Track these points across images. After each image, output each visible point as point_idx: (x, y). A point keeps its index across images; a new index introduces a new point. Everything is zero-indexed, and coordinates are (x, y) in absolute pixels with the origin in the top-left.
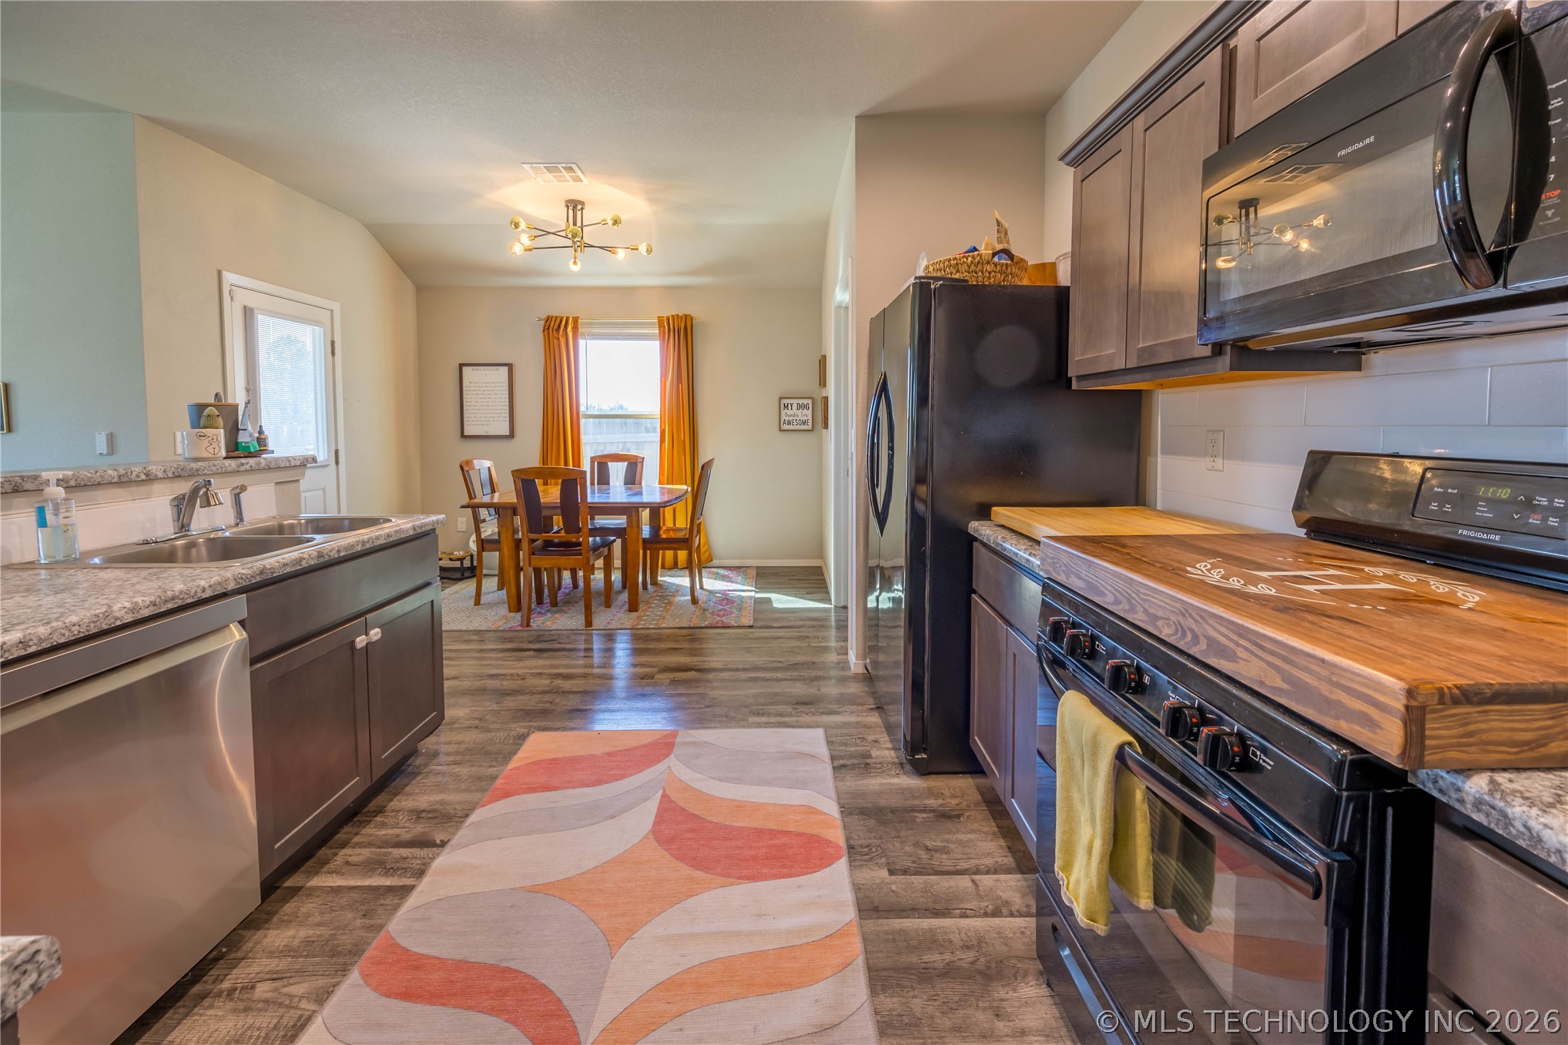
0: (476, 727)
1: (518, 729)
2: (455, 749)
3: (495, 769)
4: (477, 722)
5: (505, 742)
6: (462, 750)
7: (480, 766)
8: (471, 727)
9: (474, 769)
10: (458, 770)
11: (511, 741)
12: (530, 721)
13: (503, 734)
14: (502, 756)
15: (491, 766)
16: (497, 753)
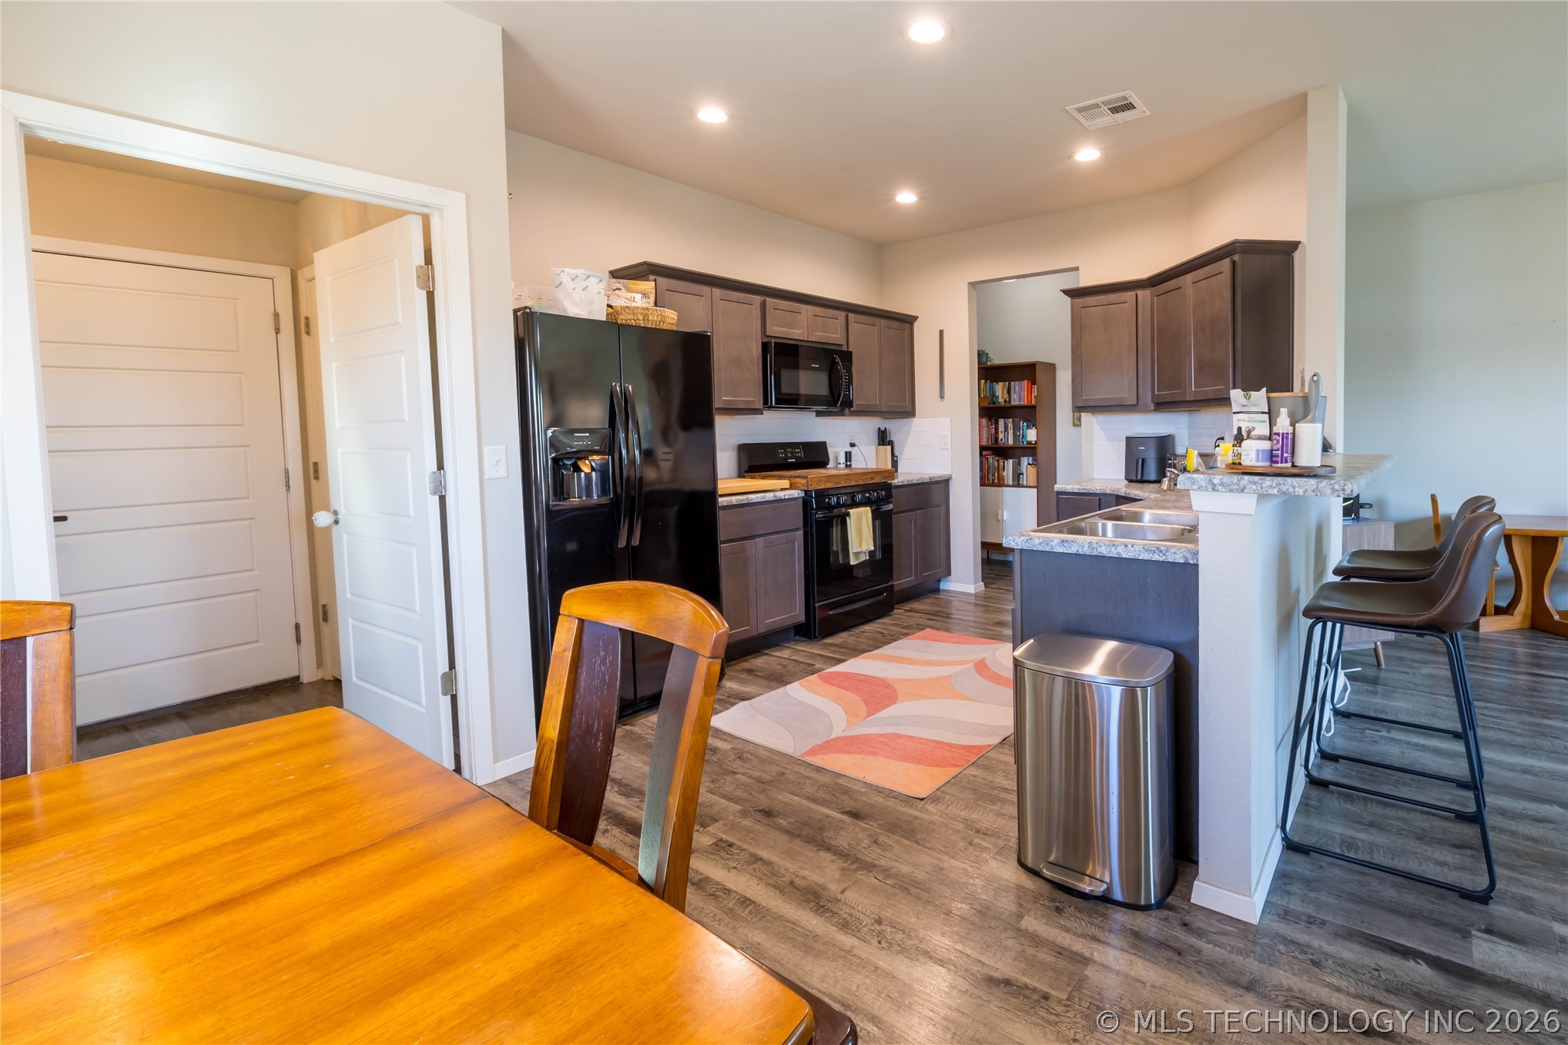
0: (978, 831)
1: (934, 811)
2: (1006, 807)
3: (972, 773)
4: (976, 841)
5: (953, 798)
6: (999, 804)
7: (985, 780)
8: (984, 834)
9: (990, 778)
10: (1005, 782)
11: (948, 797)
12: (917, 818)
13: (953, 810)
14: (962, 784)
15: (975, 776)
16: (966, 788)
